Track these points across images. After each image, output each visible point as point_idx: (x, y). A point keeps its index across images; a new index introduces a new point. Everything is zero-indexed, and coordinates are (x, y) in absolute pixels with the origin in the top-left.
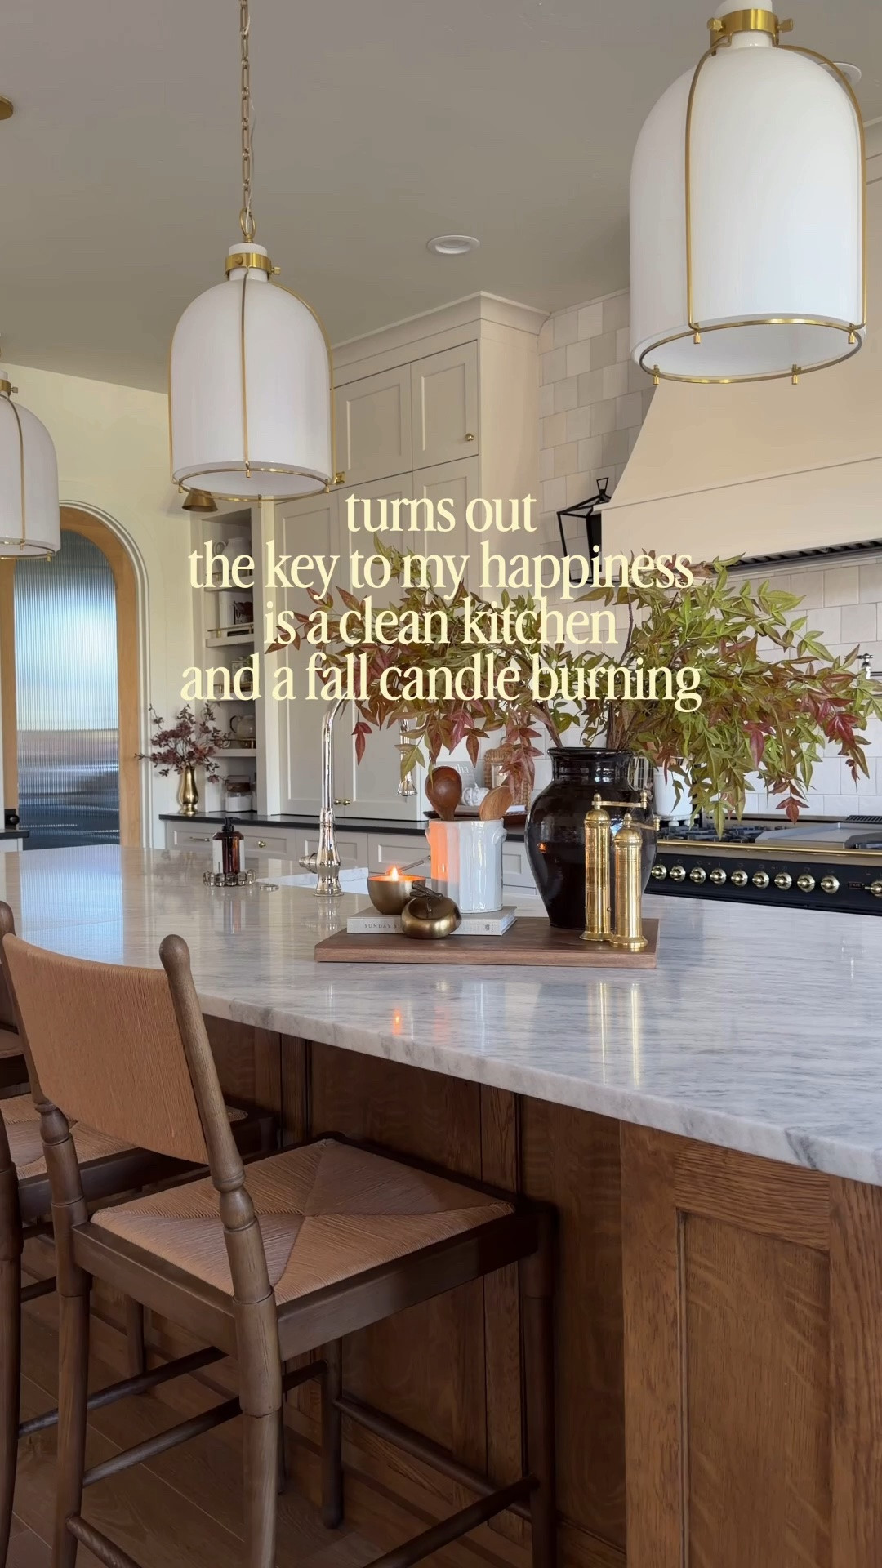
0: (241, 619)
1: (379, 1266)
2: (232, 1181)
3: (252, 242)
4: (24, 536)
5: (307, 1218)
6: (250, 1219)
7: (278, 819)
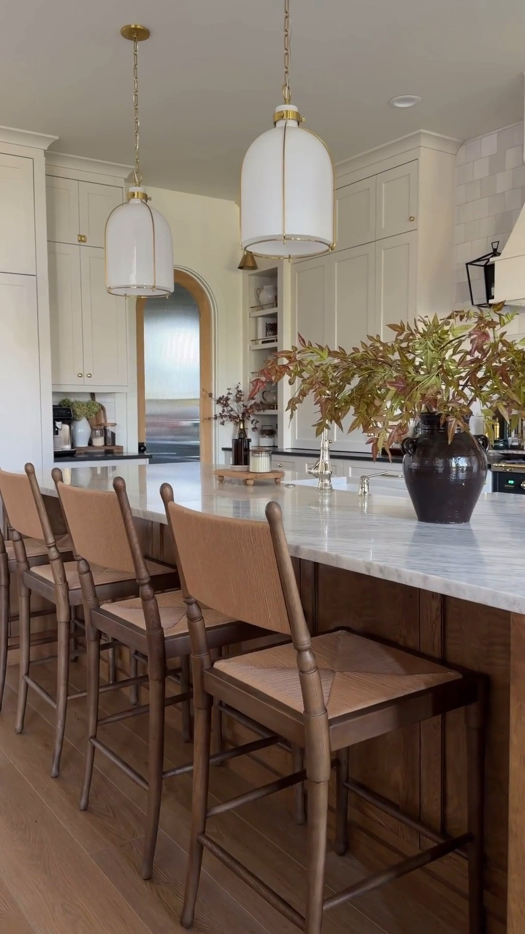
0: (270, 333)
1: (383, 702)
2: (303, 645)
3: (289, 104)
4: (155, 283)
5: (337, 673)
6: (314, 668)
7: (290, 451)
